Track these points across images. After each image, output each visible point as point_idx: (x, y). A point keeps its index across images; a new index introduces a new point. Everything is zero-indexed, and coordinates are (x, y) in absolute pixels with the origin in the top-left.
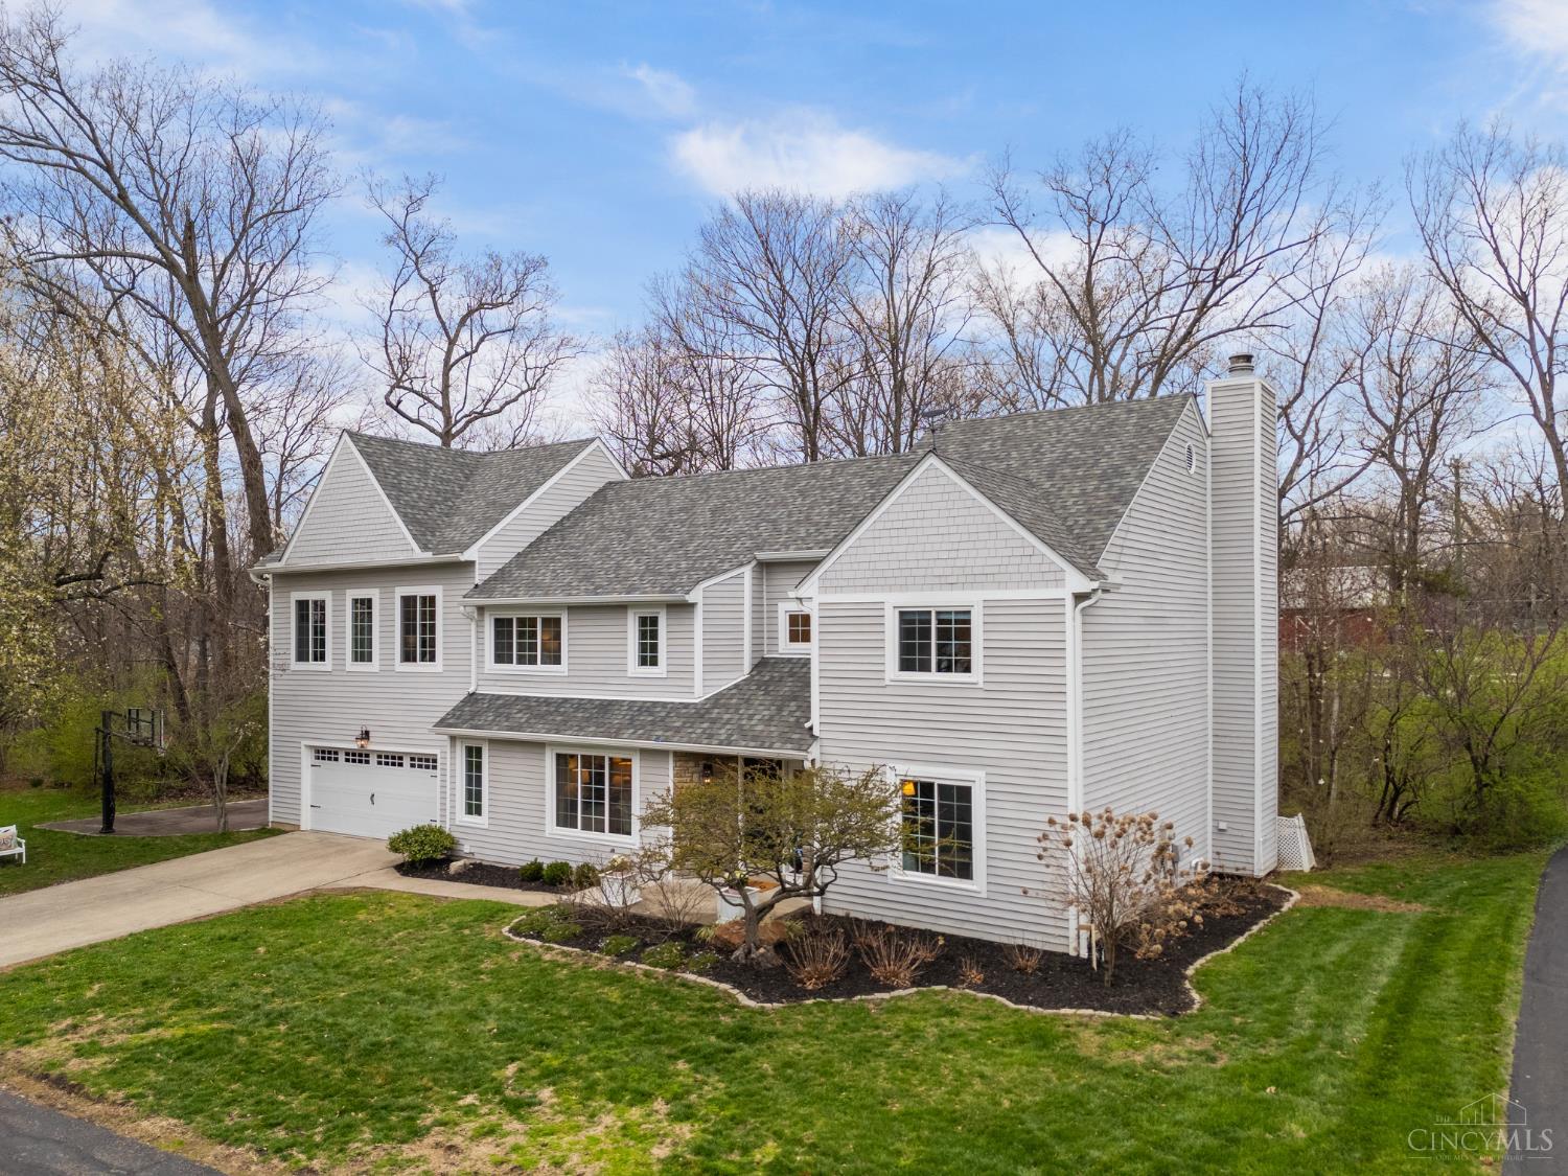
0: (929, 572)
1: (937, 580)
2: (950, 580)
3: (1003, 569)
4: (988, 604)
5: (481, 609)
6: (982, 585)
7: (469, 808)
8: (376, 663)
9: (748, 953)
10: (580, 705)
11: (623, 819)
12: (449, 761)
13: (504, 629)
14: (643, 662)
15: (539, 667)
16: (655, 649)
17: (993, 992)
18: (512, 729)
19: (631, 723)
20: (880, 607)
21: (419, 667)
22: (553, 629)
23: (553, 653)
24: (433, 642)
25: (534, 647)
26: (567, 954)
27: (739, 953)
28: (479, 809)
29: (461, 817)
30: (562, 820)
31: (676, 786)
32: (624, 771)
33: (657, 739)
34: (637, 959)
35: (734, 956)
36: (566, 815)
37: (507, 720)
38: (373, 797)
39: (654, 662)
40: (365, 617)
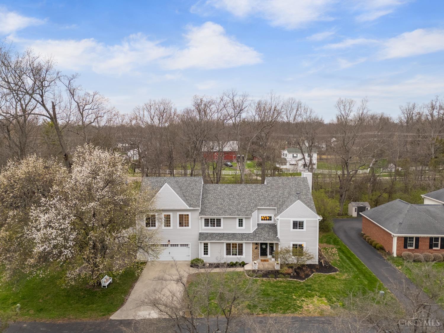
1: (299, 217)
2: (301, 217)
3: (309, 216)
4: (306, 220)
7: (205, 254)
8: (171, 227)
9: (294, 274)
10: (228, 234)
11: (241, 253)
12: (200, 246)
13: (207, 221)
14: (239, 226)
15: (216, 227)
16: (242, 224)
17: (319, 272)
18: (218, 240)
19: (243, 238)
20: (290, 220)
21: (184, 228)
22: (219, 221)
23: (219, 225)
24: (188, 223)
25: (214, 224)
26: (266, 279)
27: (292, 274)
28: (207, 254)
29: (203, 256)
30: (227, 254)
31: (252, 247)
32: (241, 245)
33: (251, 241)
34: (278, 278)
35: (291, 275)
36: (228, 253)
37: (215, 238)
38: (170, 253)
39: (242, 226)
40: (168, 218)
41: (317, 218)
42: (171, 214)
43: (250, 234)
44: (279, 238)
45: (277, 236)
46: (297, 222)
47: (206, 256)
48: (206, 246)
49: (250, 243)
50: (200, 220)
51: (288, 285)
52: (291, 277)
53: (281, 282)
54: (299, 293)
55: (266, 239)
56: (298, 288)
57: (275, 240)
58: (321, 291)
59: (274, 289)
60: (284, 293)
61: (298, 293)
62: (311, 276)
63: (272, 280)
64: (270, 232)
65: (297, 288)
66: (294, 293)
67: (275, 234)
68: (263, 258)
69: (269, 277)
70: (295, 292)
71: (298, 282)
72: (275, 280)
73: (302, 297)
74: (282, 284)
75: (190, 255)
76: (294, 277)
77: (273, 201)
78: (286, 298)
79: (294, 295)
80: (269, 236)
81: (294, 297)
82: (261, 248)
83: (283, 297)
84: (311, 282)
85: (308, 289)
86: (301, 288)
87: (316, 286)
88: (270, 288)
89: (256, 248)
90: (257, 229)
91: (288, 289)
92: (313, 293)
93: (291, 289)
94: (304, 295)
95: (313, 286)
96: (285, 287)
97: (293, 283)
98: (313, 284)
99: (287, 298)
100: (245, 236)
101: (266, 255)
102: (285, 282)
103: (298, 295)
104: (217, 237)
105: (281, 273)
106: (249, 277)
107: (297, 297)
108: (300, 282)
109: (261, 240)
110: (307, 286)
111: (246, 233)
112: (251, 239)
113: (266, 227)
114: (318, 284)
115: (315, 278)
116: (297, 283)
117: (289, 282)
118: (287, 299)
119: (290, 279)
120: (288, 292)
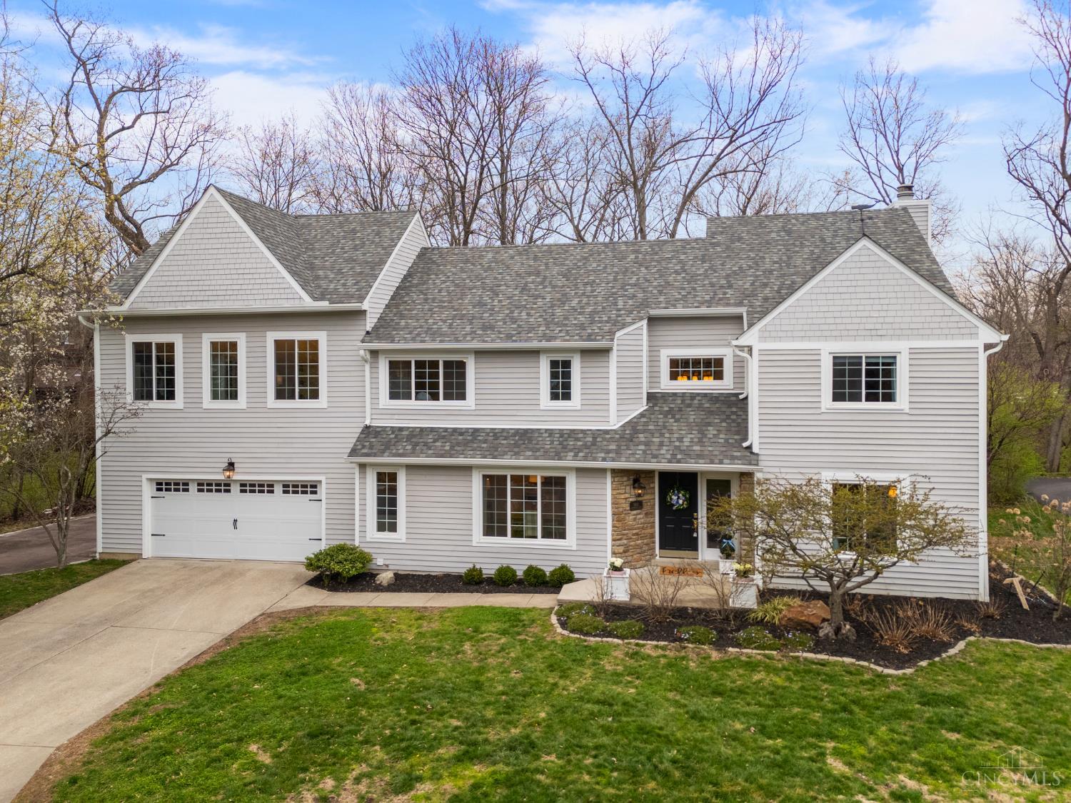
0: (862, 327)
1: (868, 333)
2: (880, 333)
3: (926, 326)
4: (913, 351)
5: (374, 353)
6: (908, 337)
7: (381, 528)
8: (242, 401)
9: (838, 630)
10: (496, 434)
11: (555, 528)
12: (357, 486)
13: (398, 370)
14: (555, 397)
15: (442, 403)
16: (567, 386)
17: (1003, 636)
18: (442, 456)
19: (565, 447)
20: (817, 352)
21: (297, 403)
22: (456, 371)
23: (457, 390)
24: (315, 382)
25: (435, 386)
26: (663, 648)
27: (826, 630)
28: (393, 528)
29: (373, 534)
30: (488, 531)
31: (614, 497)
32: (555, 486)
33: (604, 460)
34: (739, 645)
35: (821, 633)
36: (493, 526)
37: (429, 448)
38: (235, 521)
39: (567, 396)
40: (225, 359)
41: (974, 335)
42: (240, 338)
43: (607, 432)
44: (755, 450)
45: (746, 439)
46: (855, 361)
47: (387, 536)
48: (387, 483)
49: (603, 471)
50: (367, 367)
51: (795, 687)
52: (819, 646)
53: (751, 666)
54: (872, 742)
55: (682, 452)
56: (864, 708)
57: (733, 458)
58: (1044, 740)
59: (699, 704)
60: (763, 730)
61: (862, 742)
62: (952, 652)
63: (692, 655)
64: (709, 424)
65: (856, 709)
66: (833, 737)
67: (738, 433)
68: (674, 559)
69: (681, 640)
70: (843, 731)
71: (866, 677)
72: (715, 655)
73: (895, 771)
74: (756, 677)
75: (324, 538)
76: (838, 646)
77: (730, 286)
78: (774, 765)
79: (837, 753)
80: (700, 442)
81: (836, 766)
82: (665, 507)
83: (749, 756)
84: (960, 682)
85: (942, 722)
86: (888, 711)
87: (998, 706)
88: (671, 695)
89: (637, 505)
90: (642, 415)
91: (796, 710)
92: (986, 746)
93: (813, 709)
94: (914, 755)
95: (972, 702)
96: (777, 698)
97: (830, 679)
98: (972, 693)
99: (784, 767)
100: (577, 439)
101: (693, 545)
102: (776, 671)
103: (862, 750)
104: (438, 444)
105: (760, 623)
106: (565, 632)
107: (859, 764)
108: (879, 676)
109: (655, 456)
110: (929, 700)
111: (583, 431)
112: (608, 452)
113: (689, 406)
114: (1007, 693)
115: (983, 662)
116: (858, 678)
117: (807, 670)
118: (781, 777)
119: (811, 655)
120: (794, 731)
